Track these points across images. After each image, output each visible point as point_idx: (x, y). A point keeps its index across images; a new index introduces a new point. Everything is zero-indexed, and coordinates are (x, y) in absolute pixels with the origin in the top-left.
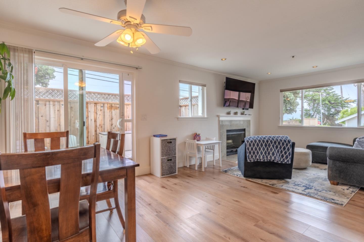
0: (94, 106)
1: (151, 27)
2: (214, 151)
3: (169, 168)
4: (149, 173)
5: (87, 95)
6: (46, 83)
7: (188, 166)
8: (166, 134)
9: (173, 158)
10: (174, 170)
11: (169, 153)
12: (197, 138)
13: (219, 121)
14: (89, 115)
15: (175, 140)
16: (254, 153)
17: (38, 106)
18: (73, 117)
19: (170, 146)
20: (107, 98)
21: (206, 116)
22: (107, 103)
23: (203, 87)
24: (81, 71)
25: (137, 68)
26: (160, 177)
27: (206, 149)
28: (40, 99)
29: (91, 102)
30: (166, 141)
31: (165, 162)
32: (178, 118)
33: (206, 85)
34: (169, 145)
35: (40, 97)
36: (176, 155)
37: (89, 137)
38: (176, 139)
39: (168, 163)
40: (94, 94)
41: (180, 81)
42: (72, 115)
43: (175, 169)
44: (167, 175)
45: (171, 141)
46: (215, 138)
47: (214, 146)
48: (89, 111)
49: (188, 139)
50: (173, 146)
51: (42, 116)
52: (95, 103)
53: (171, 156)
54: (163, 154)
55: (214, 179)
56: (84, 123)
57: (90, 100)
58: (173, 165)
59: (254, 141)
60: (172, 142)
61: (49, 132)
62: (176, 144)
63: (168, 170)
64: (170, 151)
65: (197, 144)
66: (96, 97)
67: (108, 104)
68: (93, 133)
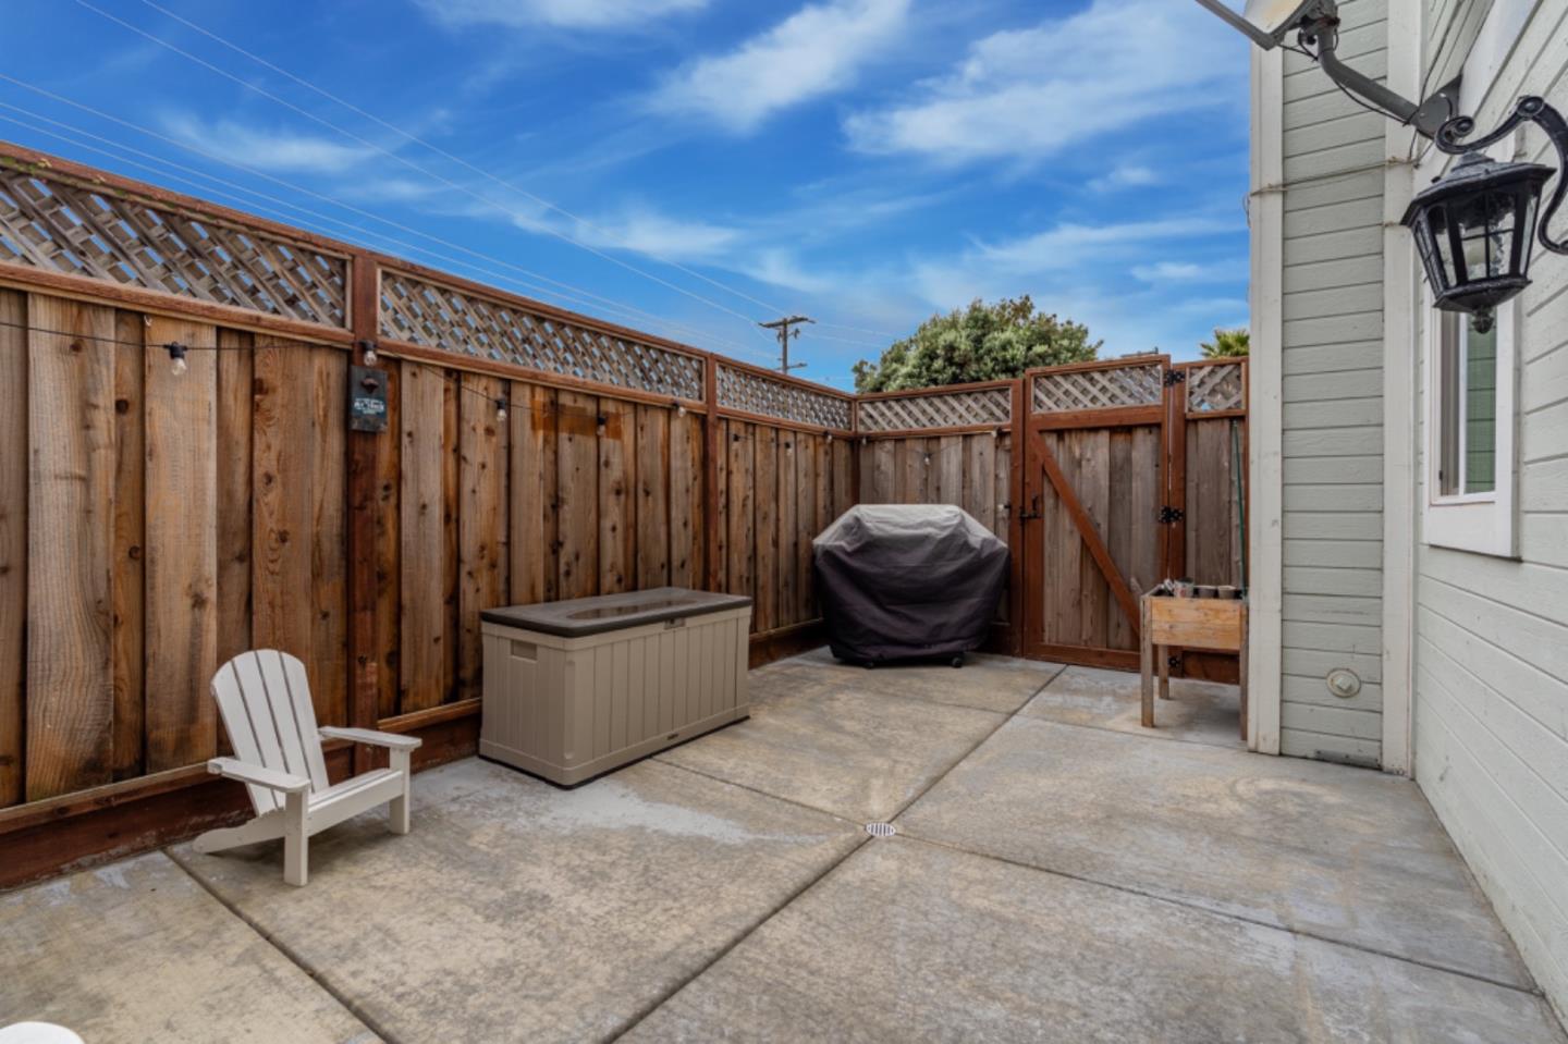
5: (391, 296)
14: (407, 467)
20: (527, 340)
22: (530, 376)
40: (442, 291)
48: (410, 433)
52: (450, 372)
57: (413, 339)
66: (454, 317)
67: (532, 386)
68: (436, 617)
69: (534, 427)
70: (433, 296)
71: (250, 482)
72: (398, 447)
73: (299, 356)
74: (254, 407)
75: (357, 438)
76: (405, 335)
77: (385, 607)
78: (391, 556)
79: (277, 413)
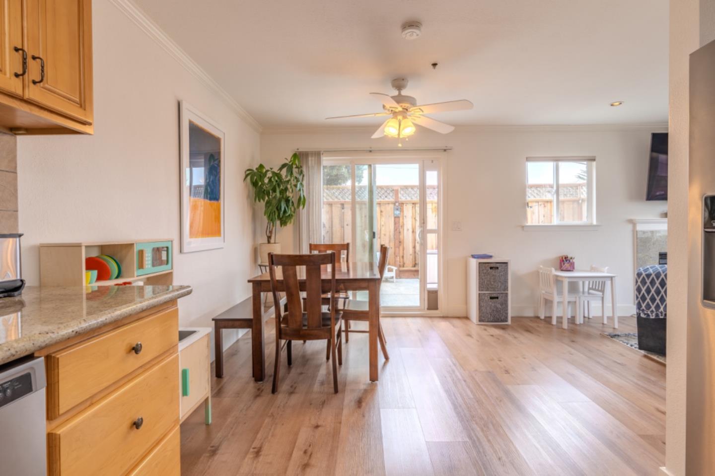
0: (411, 208)
1: (420, 109)
2: (603, 294)
3: (493, 310)
4: (465, 315)
5: (402, 192)
6: (360, 176)
7: (542, 317)
8: (491, 254)
9: (501, 295)
10: (502, 316)
11: (492, 285)
12: (566, 264)
13: (635, 232)
14: (405, 223)
15: (505, 264)
16: (653, 300)
17: (343, 210)
18: (383, 226)
19: (494, 274)
20: (431, 194)
21: (595, 223)
22: (432, 201)
23: (590, 163)
24: (370, 166)
25: (445, 150)
26: (476, 323)
27: (589, 289)
28: (345, 202)
29: (408, 201)
30: (488, 266)
31: (486, 301)
32: (523, 227)
33: (595, 157)
34: (493, 272)
35: (345, 199)
36: (507, 291)
37: (405, 256)
38: (509, 264)
39: (491, 303)
40: (412, 188)
41: (528, 159)
42: (383, 223)
43: (504, 314)
44: (488, 322)
45: (498, 265)
46: (607, 268)
47: (605, 282)
48: (406, 216)
49: (541, 266)
50: (502, 275)
51: (347, 225)
52: (413, 204)
53: (498, 291)
54: (482, 286)
55: (573, 341)
56: (374, 233)
57: (406, 199)
58: (500, 307)
59: (653, 276)
60: (499, 268)
61: (331, 243)
62: (507, 271)
63: (491, 315)
64: (494, 282)
65: (557, 276)
66: (414, 193)
67: (432, 203)
68: (411, 251)
69: (433, 212)
70: (410, 189)
71: (380, 226)
72: (403, 219)
73: (387, 205)
74: (381, 215)
75: (397, 218)
76: (404, 198)
77: (401, 248)
78: (402, 238)
79: (384, 215)
